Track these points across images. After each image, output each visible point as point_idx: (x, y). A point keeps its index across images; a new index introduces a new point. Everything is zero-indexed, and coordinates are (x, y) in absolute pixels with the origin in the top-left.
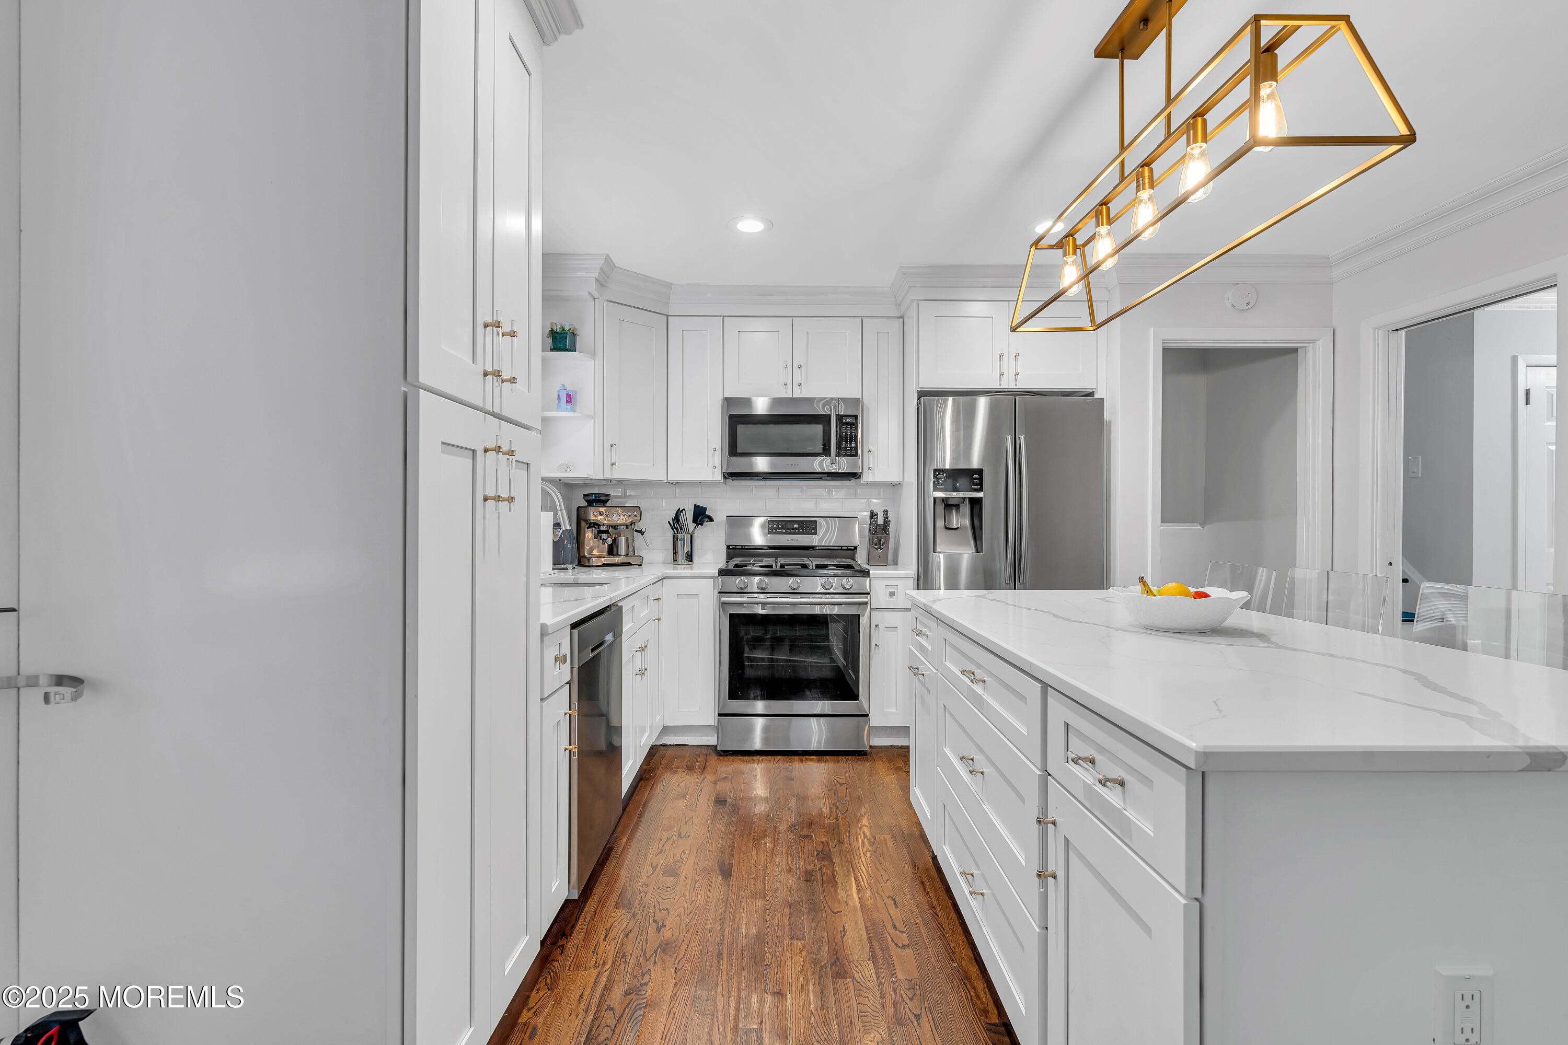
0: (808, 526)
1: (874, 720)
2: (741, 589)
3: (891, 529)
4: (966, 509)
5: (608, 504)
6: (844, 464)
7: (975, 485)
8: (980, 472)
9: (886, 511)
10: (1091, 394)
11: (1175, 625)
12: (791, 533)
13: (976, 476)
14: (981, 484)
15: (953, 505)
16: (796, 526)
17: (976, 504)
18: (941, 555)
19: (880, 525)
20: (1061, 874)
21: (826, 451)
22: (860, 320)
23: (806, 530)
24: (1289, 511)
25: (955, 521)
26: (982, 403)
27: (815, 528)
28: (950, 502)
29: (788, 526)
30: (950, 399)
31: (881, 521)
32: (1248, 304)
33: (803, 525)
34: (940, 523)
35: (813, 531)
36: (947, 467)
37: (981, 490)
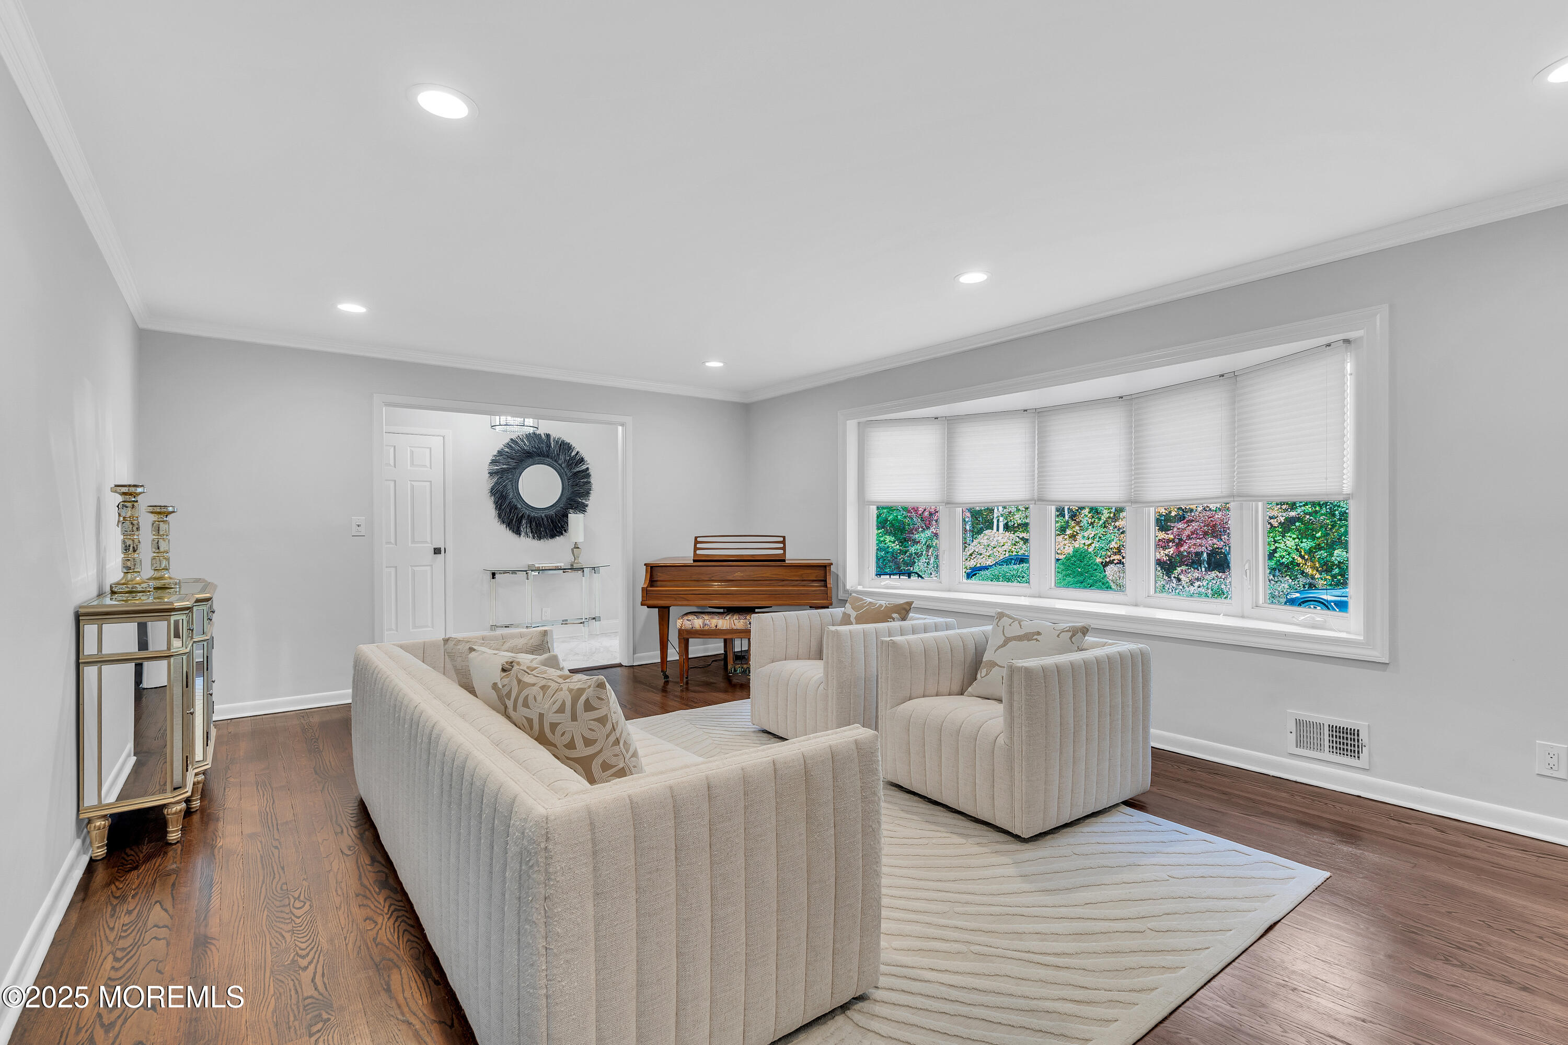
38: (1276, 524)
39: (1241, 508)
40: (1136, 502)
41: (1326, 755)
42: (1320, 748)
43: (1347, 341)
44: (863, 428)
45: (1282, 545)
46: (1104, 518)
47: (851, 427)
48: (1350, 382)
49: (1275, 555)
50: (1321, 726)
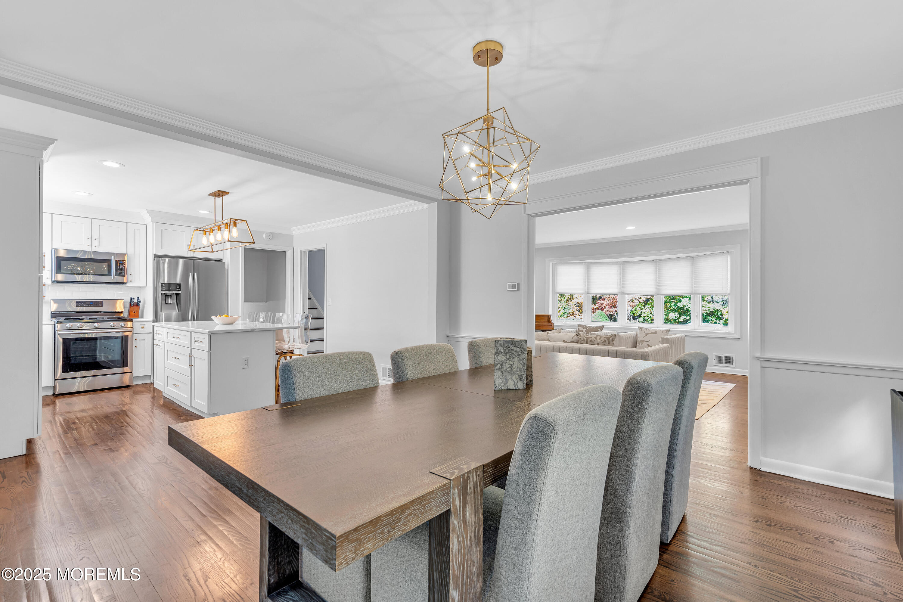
0: (98, 303)
1: (135, 374)
2: (70, 328)
3: (141, 305)
4: (175, 297)
6: (119, 279)
7: (178, 289)
8: (179, 285)
9: (138, 298)
10: (221, 260)
11: (229, 323)
12: (89, 306)
13: (178, 286)
14: (180, 288)
15: (169, 296)
16: (92, 303)
17: (177, 295)
18: (163, 313)
19: (135, 303)
20: (194, 365)
21: (110, 273)
22: (126, 223)
23: (97, 305)
24: (284, 299)
25: (170, 301)
26: (181, 261)
27: (102, 304)
28: (168, 295)
29: (87, 303)
30: (167, 259)
31: (136, 301)
32: (270, 238)
33: (95, 303)
34: (163, 302)
35: (101, 305)
36: (166, 282)
37: (180, 291)
38: (641, 301)
39: (695, 297)
40: (658, 294)
41: (724, 365)
42: (722, 363)
43: (728, 252)
44: (554, 265)
45: (644, 311)
46: (566, 298)
47: (551, 264)
48: (729, 263)
49: (641, 316)
50: (722, 357)
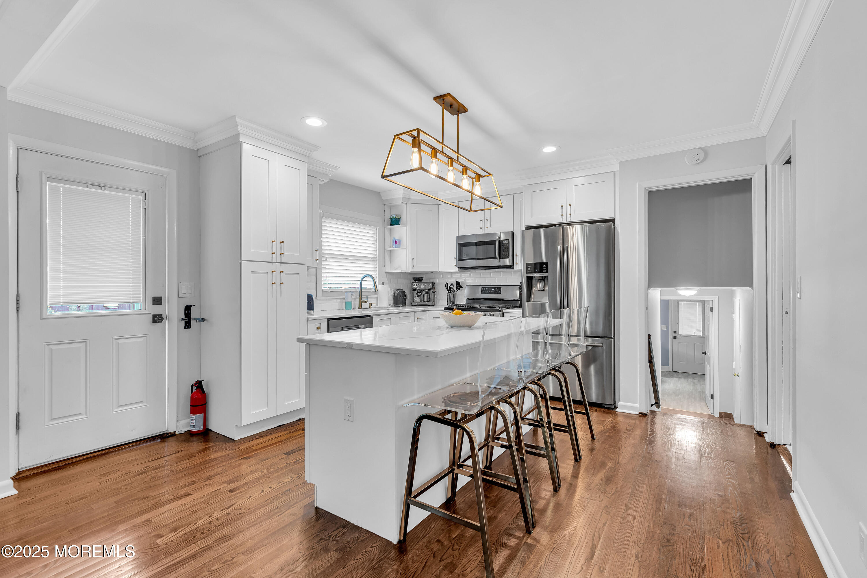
0: (498, 290)
5: (422, 281)
7: (545, 270)
8: (546, 264)
12: (490, 293)
13: (545, 266)
14: (547, 269)
15: (540, 279)
16: (493, 290)
18: (530, 303)
21: (495, 256)
22: (512, 195)
23: (497, 291)
25: (542, 286)
26: (542, 231)
27: (501, 291)
29: (489, 290)
30: (531, 231)
32: (698, 160)
33: (496, 289)
36: (532, 262)
37: (547, 272)
